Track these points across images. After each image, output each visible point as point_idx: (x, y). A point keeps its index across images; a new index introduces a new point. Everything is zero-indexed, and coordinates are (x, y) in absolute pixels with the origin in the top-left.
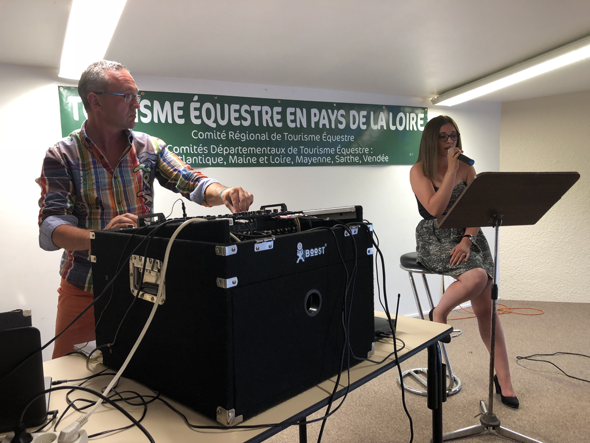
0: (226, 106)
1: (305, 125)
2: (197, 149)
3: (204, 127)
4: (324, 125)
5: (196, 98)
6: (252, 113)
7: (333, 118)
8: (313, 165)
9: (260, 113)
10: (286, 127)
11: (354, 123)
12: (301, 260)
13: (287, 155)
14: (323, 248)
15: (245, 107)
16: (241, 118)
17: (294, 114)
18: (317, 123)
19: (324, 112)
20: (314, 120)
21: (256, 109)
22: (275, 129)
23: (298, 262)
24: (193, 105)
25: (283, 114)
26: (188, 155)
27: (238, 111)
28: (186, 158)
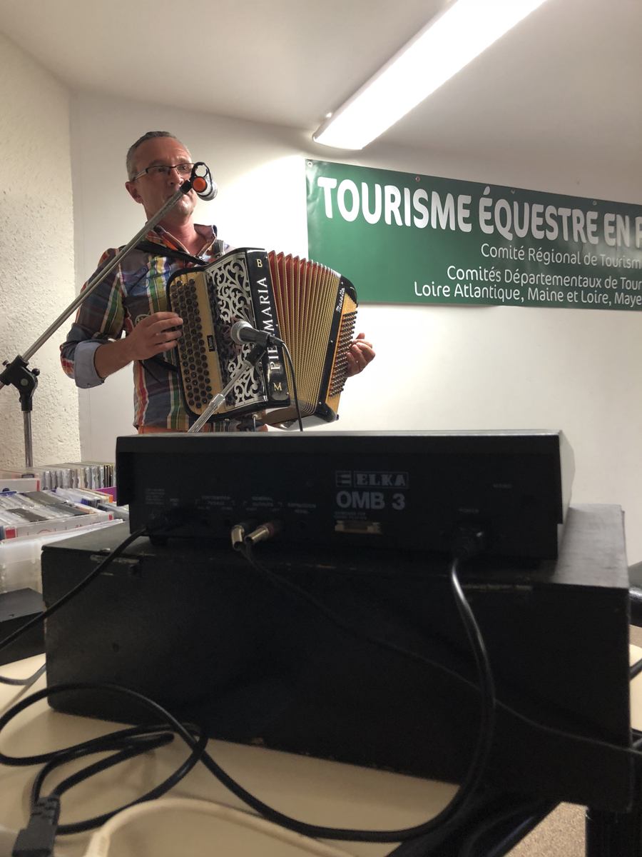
0: (526, 206)
1: (627, 243)
2: (487, 275)
5: (487, 191)
6: (558, 219)
8: (636, 308)
10: (603, 245)
13: (602, 290)
15: (551, 209)
16: (545, 227)
17: (613, 224)
20: (639, 235)
21: (565, 212)
22: (589, 247)
25: (600, 223)
26: (476, 283)
27: (541, 215)
28: (473, 288)
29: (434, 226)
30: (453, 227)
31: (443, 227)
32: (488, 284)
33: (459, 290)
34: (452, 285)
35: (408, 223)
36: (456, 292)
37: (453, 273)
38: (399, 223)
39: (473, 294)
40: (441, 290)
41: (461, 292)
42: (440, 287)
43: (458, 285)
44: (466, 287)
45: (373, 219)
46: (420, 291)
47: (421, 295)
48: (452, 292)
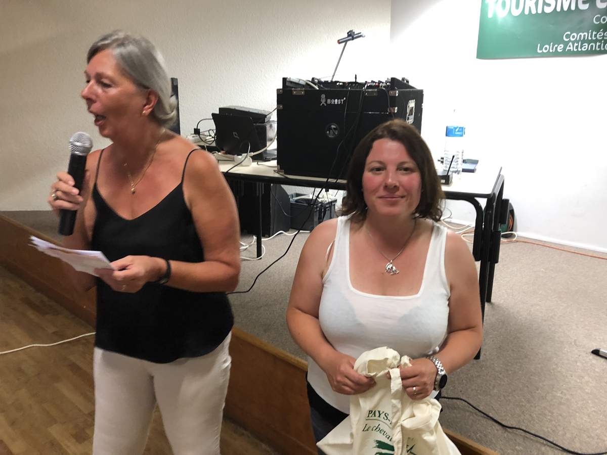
2: (596, 36)
12: (323, 105)
14: (342, 100)
23: (321, 105)
26: (583, 41)
28: (582, 44)
29: (559, 9)
30: (573, 8)
31: (566, 8)
32: (595, 41)
33: (570, 46)
34: (566, 44)
35: (540, 11)
36: (568, 48)
37: (568, 36)
38: (534, 12)
39: (581, 48)
40: (556, 48)
41: (571, 48)
42: (556, 46)
43: (571, 44)
44: (576, 45)
45: (516, 13)
46: (541, 49)
47: (541, 51)
48: (564, 49)
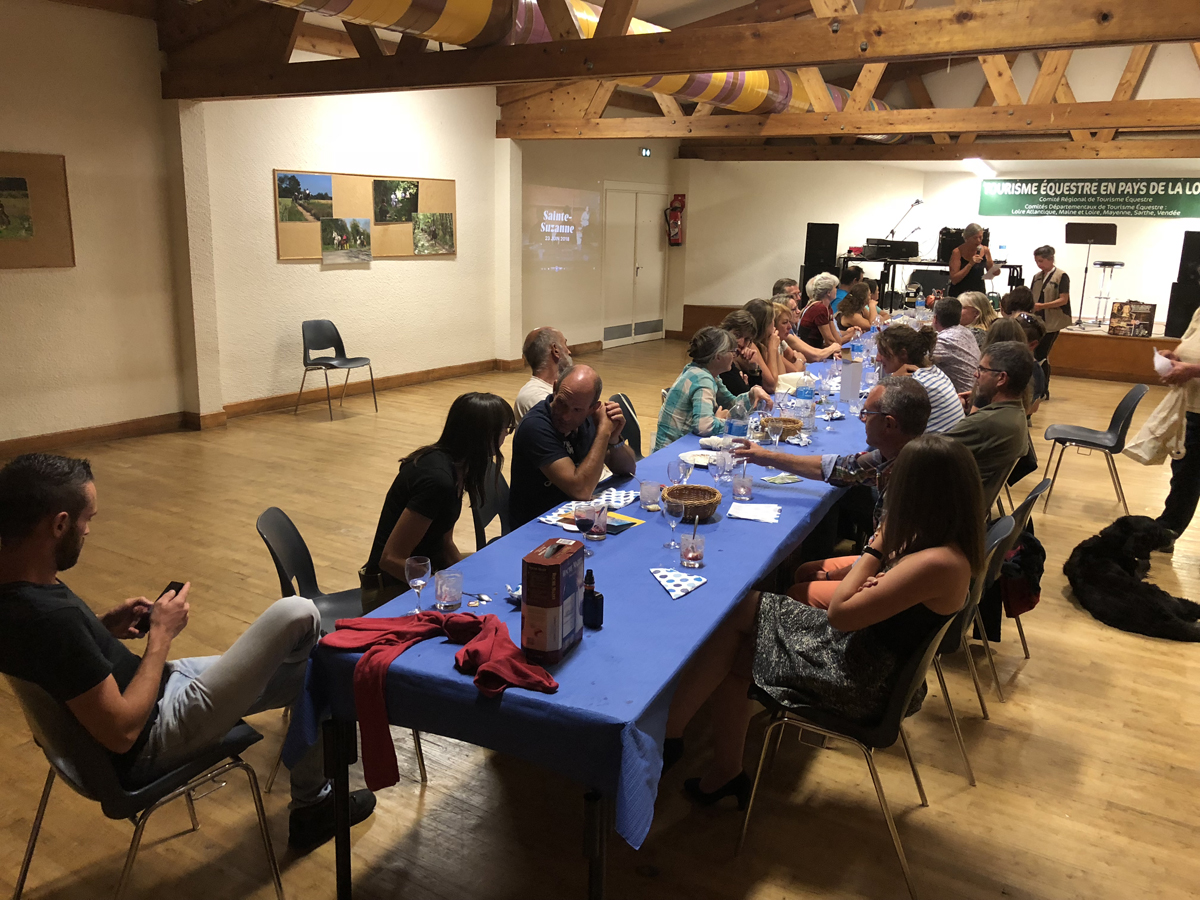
0: (1062, 184)
1: (1113, 193)
2: (1040, 207)
3: (1047, 195)
4: (1128, 192)
5: (1045, 181)
6: (1077, 187)
7: (1136, 188)
8: (1115, 215)
9: (1083, 187)
10: (1099, 194)
11: (1153, 190)
13: (1097, 210)
15: (1075, 184)
16: (1070, 190)
17: (1107, 186)
18: (1122, 192)
19: (1129, 184)
20: (1120, 189)
21: (1080, 185)
22: (1092, 195)
24: (1043, 185)
25: (1099, 187)
26: (1035, 209)
27: (1069, 186)
29: (1022, 193)
30: (1030, 193)
31: (1026, 193)
32: (1040, 210)
35: (1013, 193)
37: (1027, 207)
38: (1010, 193)
39: (1035, 213)
40: (1022, 212)
43: (1029, 210)
47: (1014, 213)
48: (1026, 212)
